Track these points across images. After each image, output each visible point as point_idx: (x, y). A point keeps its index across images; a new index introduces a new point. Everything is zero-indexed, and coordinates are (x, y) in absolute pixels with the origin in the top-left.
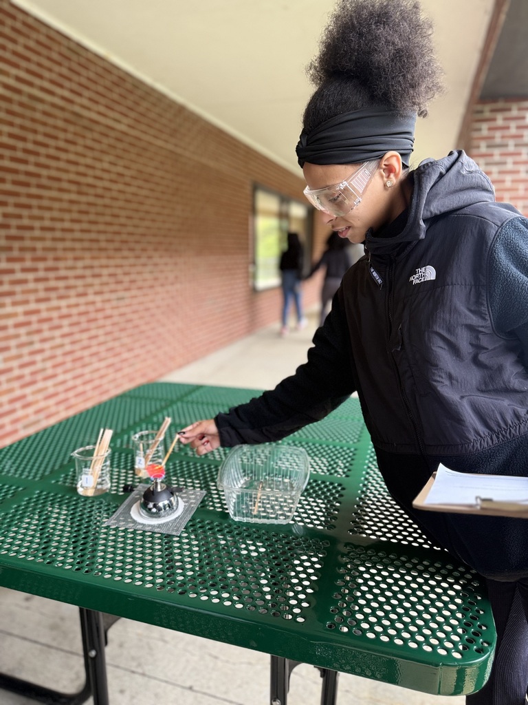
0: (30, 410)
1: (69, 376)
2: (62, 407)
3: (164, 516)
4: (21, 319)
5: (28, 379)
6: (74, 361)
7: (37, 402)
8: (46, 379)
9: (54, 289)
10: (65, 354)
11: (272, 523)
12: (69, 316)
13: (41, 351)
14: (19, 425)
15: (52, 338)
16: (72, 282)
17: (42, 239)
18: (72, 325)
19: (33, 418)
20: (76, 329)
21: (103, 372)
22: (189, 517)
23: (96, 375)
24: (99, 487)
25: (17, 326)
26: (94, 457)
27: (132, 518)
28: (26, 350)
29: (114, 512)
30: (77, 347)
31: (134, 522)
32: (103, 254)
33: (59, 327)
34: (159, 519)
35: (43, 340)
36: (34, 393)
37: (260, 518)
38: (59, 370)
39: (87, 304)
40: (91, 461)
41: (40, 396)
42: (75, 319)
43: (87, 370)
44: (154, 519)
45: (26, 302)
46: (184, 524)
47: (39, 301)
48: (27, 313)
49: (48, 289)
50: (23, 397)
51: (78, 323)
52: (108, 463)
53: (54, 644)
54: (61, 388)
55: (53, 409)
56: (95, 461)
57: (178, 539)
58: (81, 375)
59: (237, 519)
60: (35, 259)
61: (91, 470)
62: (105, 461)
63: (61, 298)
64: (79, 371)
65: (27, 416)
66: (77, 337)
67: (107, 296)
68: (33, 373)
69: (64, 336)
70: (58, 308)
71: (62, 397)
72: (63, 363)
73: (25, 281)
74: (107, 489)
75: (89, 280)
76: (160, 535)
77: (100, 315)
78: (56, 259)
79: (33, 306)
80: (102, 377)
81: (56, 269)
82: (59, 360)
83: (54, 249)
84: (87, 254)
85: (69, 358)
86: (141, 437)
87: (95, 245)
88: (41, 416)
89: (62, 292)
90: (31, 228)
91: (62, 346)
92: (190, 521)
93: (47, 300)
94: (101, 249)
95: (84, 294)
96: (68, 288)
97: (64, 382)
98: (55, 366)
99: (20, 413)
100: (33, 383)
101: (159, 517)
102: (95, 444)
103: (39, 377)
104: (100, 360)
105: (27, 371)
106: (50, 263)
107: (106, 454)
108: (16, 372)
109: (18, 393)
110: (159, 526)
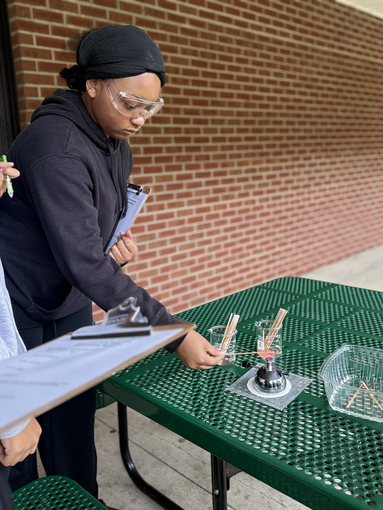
0: (198, 290)
1: (229, 264)
2: (222, 289)
3: (272, 393)
4: (195, 215)
5: (197, 264)
6: (234, 251)
7: (203, 283)
8: (211, 265)
9: (222, 190)
10: (227, 245)
11: (367, 418)
12: (232, 213)
13: (209, 242)
14: (189, 301)
15: (218, 232)
16: (236, 184)
17: (214, 148)
18: (233, 221)
19: (199, 296)
20: (237, 224)
21: (257, 262)
22: (293, 398)
23: (251, 265)
24: (227, 359)
25: (191, 221)
26: (225, 335)
27: (247, 389)
28: (196, 241)
29: (235, 381)
30: (237, 239)
31: (249, 392)
32: (264, 158)
33: (224, 222)
34: (268, 394)
35: (210, 233)
36: (201, 276)
37: (355, 412)
38: (222, 258)
39: (247, 203)
40: (222, 338)
41: (206, 279)
42: (237, 216)
43: (244, 260)
44: (264, 393)
45: (199, 201)
46: (288, 402)
47: (209, 200)
48: (199, 211)
49: (216, 191)
50: (193, 278)
51: (239, 220)
52: (234, 341)
53: (196, 481)
54: (222, 274)
55: (215, 291)
56: (225, 338)
57: (280, 413)
58: (240, 264)
59: (334, 408)
60: (208, 166)
61: (221, 344)
62: (232, 340)
63: (226, 198)
64: (237, 261)
65: (195, 294)
66: (237, 231)
67: (265, 196)
68: (201, 260)
69: (226, 230)
70: (224, 206)
71: (223, 281)
72: (225, 253)
73: (198, 185)
74: (233, 362)
75: (251, 182)
76: (266, 407)
77: (258, 213)
78: (225, 165)
79: (204, 205)
80: (256, 267)
81: (224, 173)
82: (222, 250)
83: (224, 156)
84: (250, 159)
85: (230, 249)
86: (263, 325)
87: (257, 151)
88: (206, 295)
89: (227, 193)
90: (206, 140)
91: (225, 238)
92: (294, 401)
93: (215, 199)
94: (262, 154)
95: (246, 195)
96: (232, 189)
97: (225, 269)
98: (218, 255)
99: (190, 292)
100: (201, 267)
101: (269, 392)
102: (226, 324)
103: (206, 263)
104: (255, 252)
105: (197, 257)
106: (220, 169)
107: (234, 334)
108: (189, 259)
109: (189, 275)
110: (268, 400)
